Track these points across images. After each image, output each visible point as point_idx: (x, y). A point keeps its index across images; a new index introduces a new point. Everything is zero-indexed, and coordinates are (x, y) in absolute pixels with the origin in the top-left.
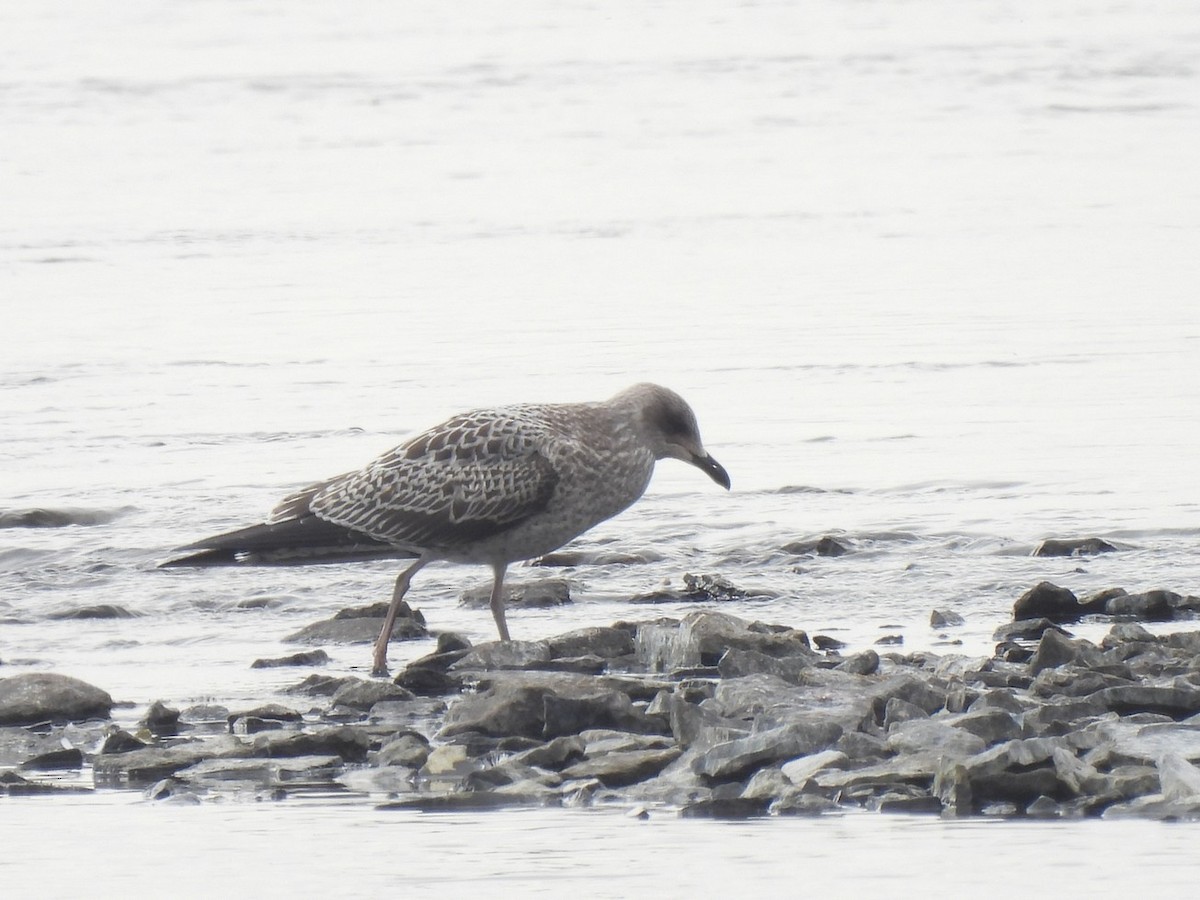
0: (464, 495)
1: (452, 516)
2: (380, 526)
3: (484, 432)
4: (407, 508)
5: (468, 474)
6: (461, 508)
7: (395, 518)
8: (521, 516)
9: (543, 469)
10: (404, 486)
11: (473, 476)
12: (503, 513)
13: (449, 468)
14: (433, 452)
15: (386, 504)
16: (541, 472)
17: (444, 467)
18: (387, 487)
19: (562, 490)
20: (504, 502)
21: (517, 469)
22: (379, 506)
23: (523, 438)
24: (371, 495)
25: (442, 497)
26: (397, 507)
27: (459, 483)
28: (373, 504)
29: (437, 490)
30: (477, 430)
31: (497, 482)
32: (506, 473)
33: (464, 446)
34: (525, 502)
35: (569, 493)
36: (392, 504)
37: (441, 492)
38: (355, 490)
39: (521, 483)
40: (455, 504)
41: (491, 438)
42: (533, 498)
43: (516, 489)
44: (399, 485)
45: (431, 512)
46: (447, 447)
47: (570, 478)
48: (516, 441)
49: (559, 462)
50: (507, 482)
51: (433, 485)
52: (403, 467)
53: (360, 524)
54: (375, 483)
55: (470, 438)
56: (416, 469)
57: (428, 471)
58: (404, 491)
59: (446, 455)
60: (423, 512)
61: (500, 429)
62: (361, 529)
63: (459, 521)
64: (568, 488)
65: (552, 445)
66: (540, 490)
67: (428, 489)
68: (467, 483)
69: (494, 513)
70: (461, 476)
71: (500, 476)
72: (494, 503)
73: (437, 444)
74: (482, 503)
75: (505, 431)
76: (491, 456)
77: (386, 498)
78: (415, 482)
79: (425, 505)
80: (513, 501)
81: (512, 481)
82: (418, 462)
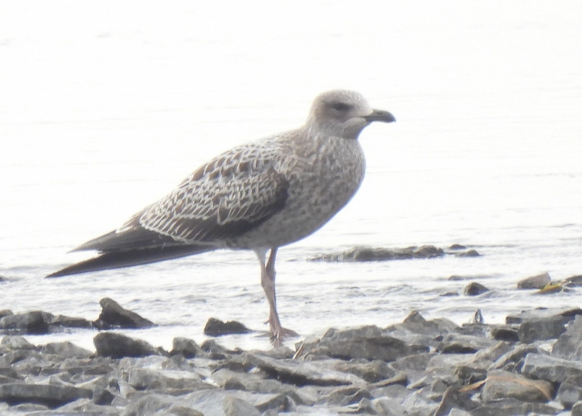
0: (226, 203)
1: (219, 220)
2: (176, 230)
3: (238, 157)
4: (191, 216)
5: (229, 187)
6: (224, 213)
7: (185, 224)
8: (266, 215)
9: (279, 179)
10: (190, 201)
11: (232, 189)
12: (253, 214)
13: (217, 185)
14: (208, 174)
15: (179, 215)
16: (277, 181)
17: (215, 183)
18: (180, 202)
19: (293, 192)
20: (253, 206)
21: (261, 180)
22: (175, 216)
23: (262, 159)
24: (170, 209)
25: (212, 207)
26: (185, 216)
27: (222, 195)
28: (171, 215)
29: (209, 202)
30: (234, 156)
31: (247, 192)
32: (254, 184)
33: (226, 167)
34: (268, 204)
35: (299, 193)
36: (183, 214)
37: (212, 203)
38: (163, 206)
39: (264, 190)
40: (220, 212)
41: (241, 161)
42: (273, 201)
43: (261, 195)
44: (187, 200)
45: (205, 218)
46: (216, 170)
47: (297, 183)
48: (258, 162)
49: (288, 173)
50: (254, 191)
51: (207, 199)
52: (190, 187)
53: (165, 230)
54: (173, 200)
55: (229, 162)
56: (198, 187)
57: (204, 188)
58: (189, 205)
59: (216, 176)
60: (201, 219)
61: (247, 155)
62: (166, 234)
63: (224, 222)
64: (298, 190)
65: (283, 160)
66: (277, 194)
67: (203, 202)
68: (228, 195)
69: (246, 215)
70: (225, 190)
71: (249, 187)
72: (245, 207)
73: (210, 168)
74: (238, 209)
75: (250, 157)
76: (242, 173)
77: (179, 210)
78: (196, 197)
79: (202, 213)
80: (259, 204)
81: (257, 189)
82: (199, 183)
